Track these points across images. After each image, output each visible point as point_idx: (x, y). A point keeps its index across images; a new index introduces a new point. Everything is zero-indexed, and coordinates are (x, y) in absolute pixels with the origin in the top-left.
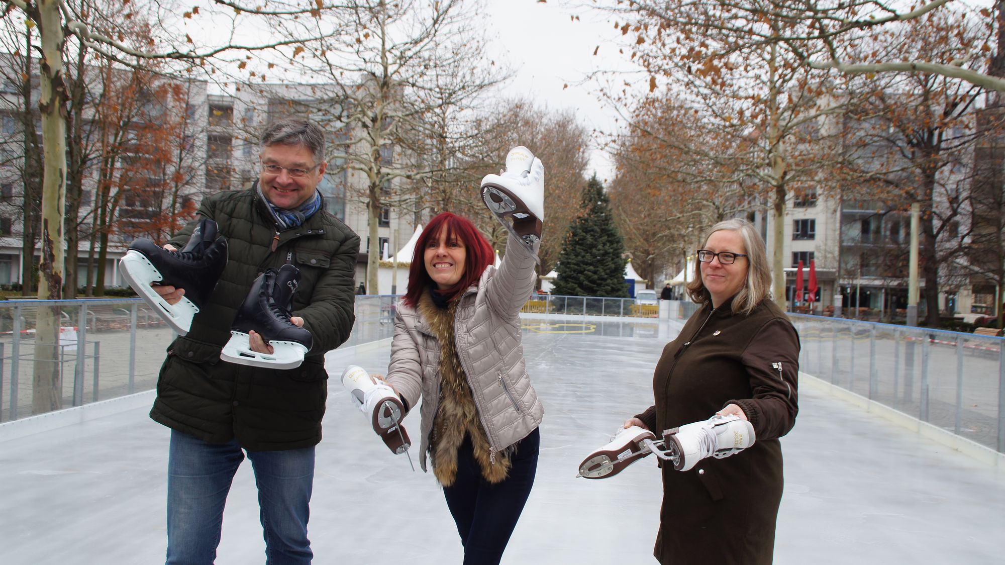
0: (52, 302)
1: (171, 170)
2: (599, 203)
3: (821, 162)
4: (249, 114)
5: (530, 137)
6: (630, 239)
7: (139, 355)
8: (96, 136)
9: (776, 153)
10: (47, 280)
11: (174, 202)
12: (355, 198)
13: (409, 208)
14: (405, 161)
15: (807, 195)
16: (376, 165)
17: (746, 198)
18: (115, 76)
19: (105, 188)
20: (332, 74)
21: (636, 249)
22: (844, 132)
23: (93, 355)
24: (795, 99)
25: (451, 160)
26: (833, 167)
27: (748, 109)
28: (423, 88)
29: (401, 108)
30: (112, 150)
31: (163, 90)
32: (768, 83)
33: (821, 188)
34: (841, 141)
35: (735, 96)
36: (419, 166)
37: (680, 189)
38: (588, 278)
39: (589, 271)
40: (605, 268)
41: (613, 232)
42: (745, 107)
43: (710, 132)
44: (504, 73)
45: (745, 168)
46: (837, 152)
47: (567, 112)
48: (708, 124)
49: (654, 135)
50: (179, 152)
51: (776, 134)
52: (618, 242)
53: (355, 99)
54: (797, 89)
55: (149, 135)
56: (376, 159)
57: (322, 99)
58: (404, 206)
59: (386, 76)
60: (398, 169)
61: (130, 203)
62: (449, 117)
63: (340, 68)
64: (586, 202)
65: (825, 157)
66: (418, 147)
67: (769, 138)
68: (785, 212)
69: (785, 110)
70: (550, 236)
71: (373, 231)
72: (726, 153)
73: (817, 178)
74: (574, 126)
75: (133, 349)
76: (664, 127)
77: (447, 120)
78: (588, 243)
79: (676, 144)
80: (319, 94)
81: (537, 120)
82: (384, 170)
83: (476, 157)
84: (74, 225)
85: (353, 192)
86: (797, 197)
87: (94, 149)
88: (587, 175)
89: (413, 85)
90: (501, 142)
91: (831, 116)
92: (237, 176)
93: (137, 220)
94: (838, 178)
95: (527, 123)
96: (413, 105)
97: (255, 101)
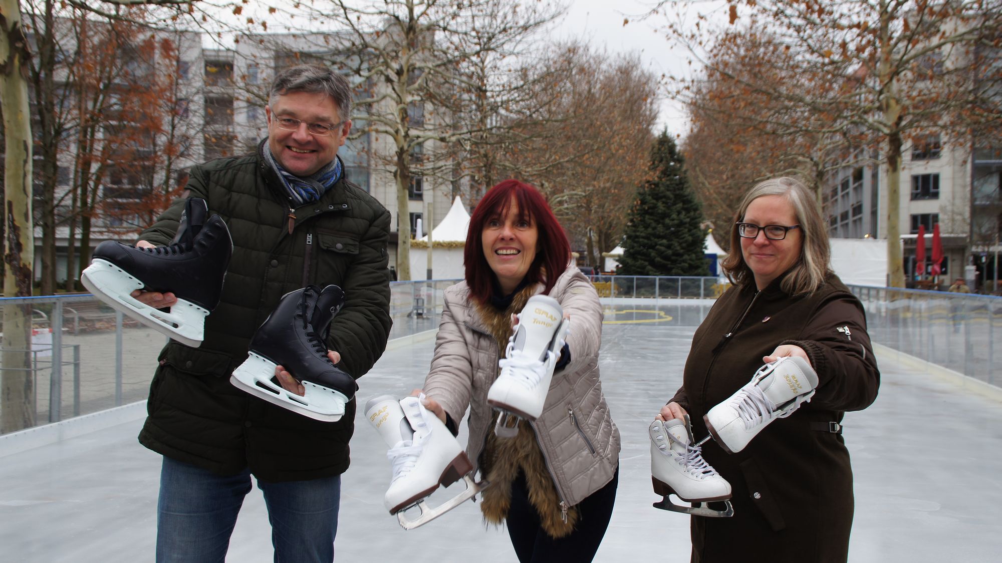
0: (20, 300)
1: (162, 140)
2: (672, 164)
3: (945, 103)
4: (251, 71)
5: (587, 87)
6: (711, 206)
7: (127, 359)
8: (72, 101)
9: (888, 94)
10: (15, 273)
11: (168, 178)
12: (381, 167)
13: (445, 177)
14: (439, 120)
15: (928, 145)
16: (403, 126)
17: (852, 150)
18: (91, 29)
19: (84, 163)
20: (347, 18)
21: (718, 217)
22: (976, 63)
23: (72, 361)
24: (913, 26)
25: (494, 118)
26: (962, 107)
27: (853, 40)
28: (456, 32)
29: (432, 58)
30: (92, 118)
31: (149, 45)
32: (878, 8)
33: (947, 134)
34: (972, 75)
35: (836, 25)
36: (455, 127)
37: (770, 143)
38: (660, 254)
39: (661, 245)
40: (681, 241)
41: (689, 197)
42: (848, 39)
43: (804, 72)
44: (553, 10)
45: (849, 114)
46: (966, 88)
47: (630, 55)
48: (803, 62)
49: (736, 78)
50: (170, 118)
51: (888, 71)
52: (696, 210)
53: (376, 49)
54: (915, 13)
55: (135, 99)
56: (403, 119)
57: (337, 49)
58: (439, 175)
59: (412, 18)
60: (430, 130)
61: (116, 180)
62: (489, 66)
63: (356, 11)
64: (656, 162)
65: (951, 96)
66: (454, 104)
67: (879, 76)
68: (900, 166)
69: (899, 40)
70: (615, 205)
71: (402, 205)
72: (825, 97)
73: (941, 123)
74: (639, 71)
75: (119, 354)
76: (748, 68)
77: (486, 70)
78: (660, 211)
79: (764, 88)
80: (333, 44)
81: (594, 67)
82: (413, 132)
83: (523, 113)
84: (50, 208)
85: (378, 160)
86: (915, 147)
87: (69, 117)
88: (657, 131)
89: (445, 29)
90: (552, 94)
91: (959, 45)
92: (240, 145)
93: (124, 201)
94: (969, 120)
95: (582, 70)
96: (445, 53)
97: (258, 55)
